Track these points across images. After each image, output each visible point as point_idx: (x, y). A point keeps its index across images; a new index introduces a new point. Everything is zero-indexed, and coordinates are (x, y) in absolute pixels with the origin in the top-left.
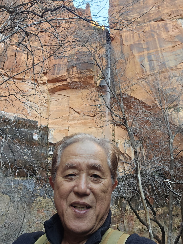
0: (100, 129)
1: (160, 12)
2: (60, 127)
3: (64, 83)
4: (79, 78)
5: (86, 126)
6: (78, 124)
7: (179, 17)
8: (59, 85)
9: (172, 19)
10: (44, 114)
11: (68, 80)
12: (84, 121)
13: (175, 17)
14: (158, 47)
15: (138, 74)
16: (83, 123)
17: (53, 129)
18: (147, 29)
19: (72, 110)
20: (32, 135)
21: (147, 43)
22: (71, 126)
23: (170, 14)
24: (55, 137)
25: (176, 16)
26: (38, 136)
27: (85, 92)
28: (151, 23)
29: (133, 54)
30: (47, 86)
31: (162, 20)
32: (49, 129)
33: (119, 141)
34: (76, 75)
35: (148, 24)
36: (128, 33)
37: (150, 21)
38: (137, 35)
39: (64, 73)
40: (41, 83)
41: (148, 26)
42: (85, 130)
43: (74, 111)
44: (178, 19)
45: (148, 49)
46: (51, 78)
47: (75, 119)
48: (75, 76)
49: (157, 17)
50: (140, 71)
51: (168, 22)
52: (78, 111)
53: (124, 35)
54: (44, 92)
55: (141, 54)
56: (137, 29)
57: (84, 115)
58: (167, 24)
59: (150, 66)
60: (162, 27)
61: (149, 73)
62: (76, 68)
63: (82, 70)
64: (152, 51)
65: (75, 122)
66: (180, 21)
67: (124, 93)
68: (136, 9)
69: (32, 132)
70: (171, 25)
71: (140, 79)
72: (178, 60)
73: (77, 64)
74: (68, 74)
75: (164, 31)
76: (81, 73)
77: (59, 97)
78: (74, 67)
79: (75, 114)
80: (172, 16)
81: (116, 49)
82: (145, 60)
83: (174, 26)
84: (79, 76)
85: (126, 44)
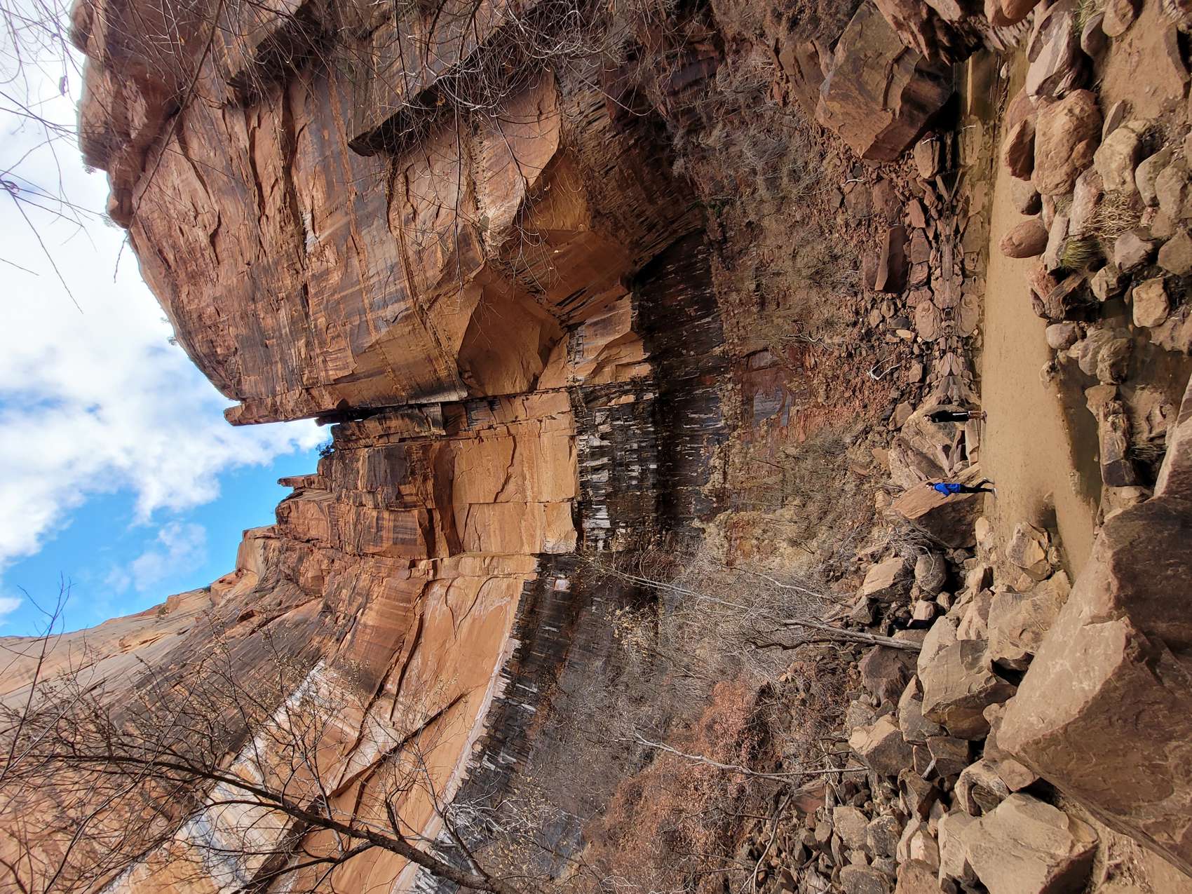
0: (543, 424)
1: (290, 293)
2: (539, 524)
3: (437, 516)
4: (425, 479)
5: (537, 458)
6: (533, 478)
7: (301, 251)
8: (442, 530)
9: (305, 267)
10: (509, 566)
11: (429, 507)
12: (526, 464)
13: (300, 261)
14: (358, 287)
15: (414, 329)
16: (531, 468)
17: (543, 543)
18: (322, 321)
19: (502, 498)
20: (556, 593)
21: (348, 316)
22: (536, 497)
23: (295, 272)
24: (563, 536)
25: (299, 258)
26: (561, 578)
27: (461, 466)
28: (311, 313)
29: (371, 346)
30: (442, 560)
31: (305, 287)
32: (543, 551)
33: (571, 376)
34: (417, 485)
35: (312, 318)
36: (330, 364)
37: (307, 315)
38: (334, 342)
39: (413, 516)
40: (435, 574)
41: (316, 320)
42: (546, 462)
43: (502, 490)
44: (305, 252)
45: (362, 312)
46: (424, 549)
47: (520, 489)
48: (422, 488)
49: (298, 301)
50: (408, 325)
52: (503, 481)
53: (333, 374)
54: (457, 566)
55: (371, 327)
56: (322, 344)
57: (512, 464)
58: (313, 275)
59: (396, 302)
60: (319, 286)
61: (410, 303)
62: (402, 487)
63: (406, 471)
64: (366, 301)
65: (529, 487)
66: (310, 249)
67: (457, 361)
68: (282, 353)
69: (549, 595)
70: (315, 266)
71: (424, 324)
72: (384, 238)
73: (393, 484)
74: (415, 506)
75: (327, 280)
76: (413, 473)
77: (471, 529)
78: (399, 492)
79: (511, 487)
80: (298, 266)
81: (365, 393)
82: (383, 315)
83: (318, 259)
84: (420, 479)
85: (353, 366)
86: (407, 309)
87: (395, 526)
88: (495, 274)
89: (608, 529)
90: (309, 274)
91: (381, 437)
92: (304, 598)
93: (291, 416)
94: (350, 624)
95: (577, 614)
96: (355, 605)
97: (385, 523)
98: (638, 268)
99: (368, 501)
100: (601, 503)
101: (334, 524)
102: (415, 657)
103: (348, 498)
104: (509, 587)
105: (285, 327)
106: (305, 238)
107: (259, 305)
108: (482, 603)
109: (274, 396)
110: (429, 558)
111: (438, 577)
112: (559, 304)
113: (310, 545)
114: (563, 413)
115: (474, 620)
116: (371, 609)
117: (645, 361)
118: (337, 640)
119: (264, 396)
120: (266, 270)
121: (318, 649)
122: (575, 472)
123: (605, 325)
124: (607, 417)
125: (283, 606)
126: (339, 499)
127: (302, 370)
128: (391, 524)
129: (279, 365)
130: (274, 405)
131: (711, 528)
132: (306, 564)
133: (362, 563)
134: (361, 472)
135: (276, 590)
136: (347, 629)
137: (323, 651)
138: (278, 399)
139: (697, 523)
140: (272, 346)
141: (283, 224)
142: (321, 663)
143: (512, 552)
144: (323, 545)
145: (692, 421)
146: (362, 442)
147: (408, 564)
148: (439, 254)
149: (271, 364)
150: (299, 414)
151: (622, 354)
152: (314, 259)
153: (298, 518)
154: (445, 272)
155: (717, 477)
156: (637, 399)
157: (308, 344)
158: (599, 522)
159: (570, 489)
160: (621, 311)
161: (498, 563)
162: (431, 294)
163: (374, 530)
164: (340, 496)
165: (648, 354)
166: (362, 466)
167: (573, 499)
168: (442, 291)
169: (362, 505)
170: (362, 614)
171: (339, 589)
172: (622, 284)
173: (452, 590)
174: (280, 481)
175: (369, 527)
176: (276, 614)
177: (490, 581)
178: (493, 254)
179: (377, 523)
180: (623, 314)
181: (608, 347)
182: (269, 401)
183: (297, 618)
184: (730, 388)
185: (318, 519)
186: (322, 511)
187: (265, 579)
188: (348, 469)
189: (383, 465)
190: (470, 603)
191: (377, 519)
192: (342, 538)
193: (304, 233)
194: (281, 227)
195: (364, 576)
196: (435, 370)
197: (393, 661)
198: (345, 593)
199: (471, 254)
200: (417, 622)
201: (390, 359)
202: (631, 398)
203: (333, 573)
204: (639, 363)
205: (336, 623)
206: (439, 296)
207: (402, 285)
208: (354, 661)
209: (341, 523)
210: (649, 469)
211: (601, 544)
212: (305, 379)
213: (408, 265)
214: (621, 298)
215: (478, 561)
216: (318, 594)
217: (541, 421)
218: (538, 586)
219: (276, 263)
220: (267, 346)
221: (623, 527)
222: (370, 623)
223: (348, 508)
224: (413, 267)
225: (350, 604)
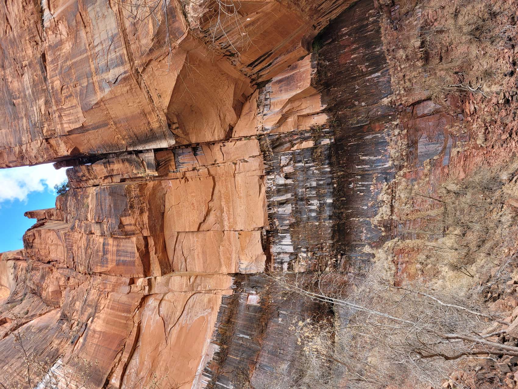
0: (237, 166)
1: (32, 61)
2: (234, 248)
3: (151, 242)
4: (142, 212)
5: (232, 194)
6: (229, 211)
7: (39, 26)
8: (156, 253)
9: (43, 39)
10: (210, 283)
11: (145, 235)
12: (224, 200)
13: (39, 34)
14: (85, 55)
15: (131, 89)
16: (227, 202)
17: (238, 263)
18: (57, 84)
19: (204, 227)
20: (248, 307)
21: (78, 79)
22: (232, 226)
23: (35, 43)
24: (254, 258)
25: (38, 31)
26: (252, 294)
27: (171, 201)
28: (48, 77)
29: (97, 104)
30: (155, 278)
31: (43, 56)
32: (238, 272)
33: (260, 126)
34: (135, 217)
35: (49, 81)
36: (65, 119)
37: (45, 79)
38: (67, 101)
39: (132, 242)
40: (150, 289)
41: (52, 82)
42: (240, 198)
43: (204, 221)
44: (43, 27)
45: (89, 75)
46: (141, 269)
47: (219, 219)
48: (139, 219)
49: (38, 67)
50: (126, 86)
51: (47, 45)
52: (204, 213)
53: (67, 127)
54: (167, 283)
55: (97, 88)
56: (58, 102)
57: (212, 199)
58: (50, 46)
59: (116, 66)
60: (54, 54)
61: (127, 67)
62: (123, 219)
63: (126, 206)
64: (93, 66)
65: (226, 218)
66: (47, 24)
67: (167, 115)
68: (27, 110)
69: (242, 308)
70: (51, 38)
71: (139, 84)
72: (106, 14)
73: (116, 216)
74: (134, 234)
75: (61, 49)
76: (132, 207)
77: (179, 253)
78: (121, 223)
79: (211, 218)
80: (38, 38)
81: (93, 142)
82: (106, 77)
83: (53, 32)
84: (137, 212)
85: (82, 120)
86: (125, 72)
87: (118, 251)
88: (197, 41)
89: (291, 254)
90: (46, 45)
91: (106, 177)
92: (45, 308)
93: (34, 161)
94: (82, 330)
95: (266, 325)
96: (86, 314)
97: (110, 248)
98: (316, 32)
99: (96, 229)
100: (286, 231)
101: (69, 248)
102: (134, 357)
103: (80, 227)
104: (209, 301)
105: (28, 89)
106: (42, 15)
107: (8, 71)
108: (188, 314)
109: (21, 145)
110: (146, 276)
111: (152, 292)
112: (250, 65)
113: (50, 265)
114: (253, 157)
115: (182, 328)
116: (98, 317)
117: (323, 112)
118: (72, 342)
119: (13, 145)
120: (13, 42)
121: (57, 350)
122: (264, 206)
123: (288, 82)
124: (291, 160)
125: (29, 314)
126: (73, 228)
127: (42, 124)
128: (115, 249)
129: (24, 120)
130: (21, 152)
131: (380, 253)
132: (47, 281)
133: (91, 281)
134: (90, 206)
135: (24, 302)
136: (80, 334)
137: (61, 351)
138: (24, 148)
139: (367, 249)
140: (19, 104)
141: (24, 4)
142: (59, 362)
143: (212, 271)
144: (61, 265)
145: (363, 162)
146: (91, 182)
147: (128, 281)
148: (151, 26)
149: (18, 119)
150: (41, 160)
151: (303, 106)
152: (50, 33)
153: (41, 244)
154: (155, 40)
155: (385, 210)
156: (316, 145)
157: (47, 102)
158: (284, 247)
159: (260, 220)
160: (302, 70)
161: (201, 280)
162: (145, 59)
163: (101, 254)
164: (74, 226)
165: (325, 106)
166: (91, 202)
167: (262, 228)
168: (153, 56)
169: (92, 233)
170: (92, 321)
171: (73, 301)
172: (303, 46)
173: (163, 303)
174: (26, 214)
175: (97, 251)
176: (24, 321)
177: (195, 296)
178: (195, 24)
179: (104, 248)
180: (304, 72)
181: (291, 101)
182: (17, 149)
183: (41, 324)
184: (396, 133)
185: (57, 245)
186: (60, 238)
187: (15, 293)
188: (80, 204)
189: (108, 201)
190: (178, 314)
191: (104, 245)
192: (76, 260)
193: (42, 11)
194: (23, 7)
195: (93, 291)
196: (149, 123)
197: (117, 360)
198: (78, 305)
199: (176, 25)
200: (135, 329)
201: (112, 113)
202: (310, 144)
203: (68, 289)
204: (318, 113)
205: (71, 328)
206: (151, 61)
207: (121, 52)
208: (86, 359)
209: (75, 248)
210: (325, 203)
211: (285, 266)
212: (45, 131)
213: (125, 36)
214: (302, 58)
215: (185, 280)
216: (56, 305)
217: (235, 164)
218: (234, 300)
219: (20, 37)
220: (14, 105)
221: (304, 252)
222: (98, 329)
223: (80, 235)
224: (130, 37)
225: (82, 313)
